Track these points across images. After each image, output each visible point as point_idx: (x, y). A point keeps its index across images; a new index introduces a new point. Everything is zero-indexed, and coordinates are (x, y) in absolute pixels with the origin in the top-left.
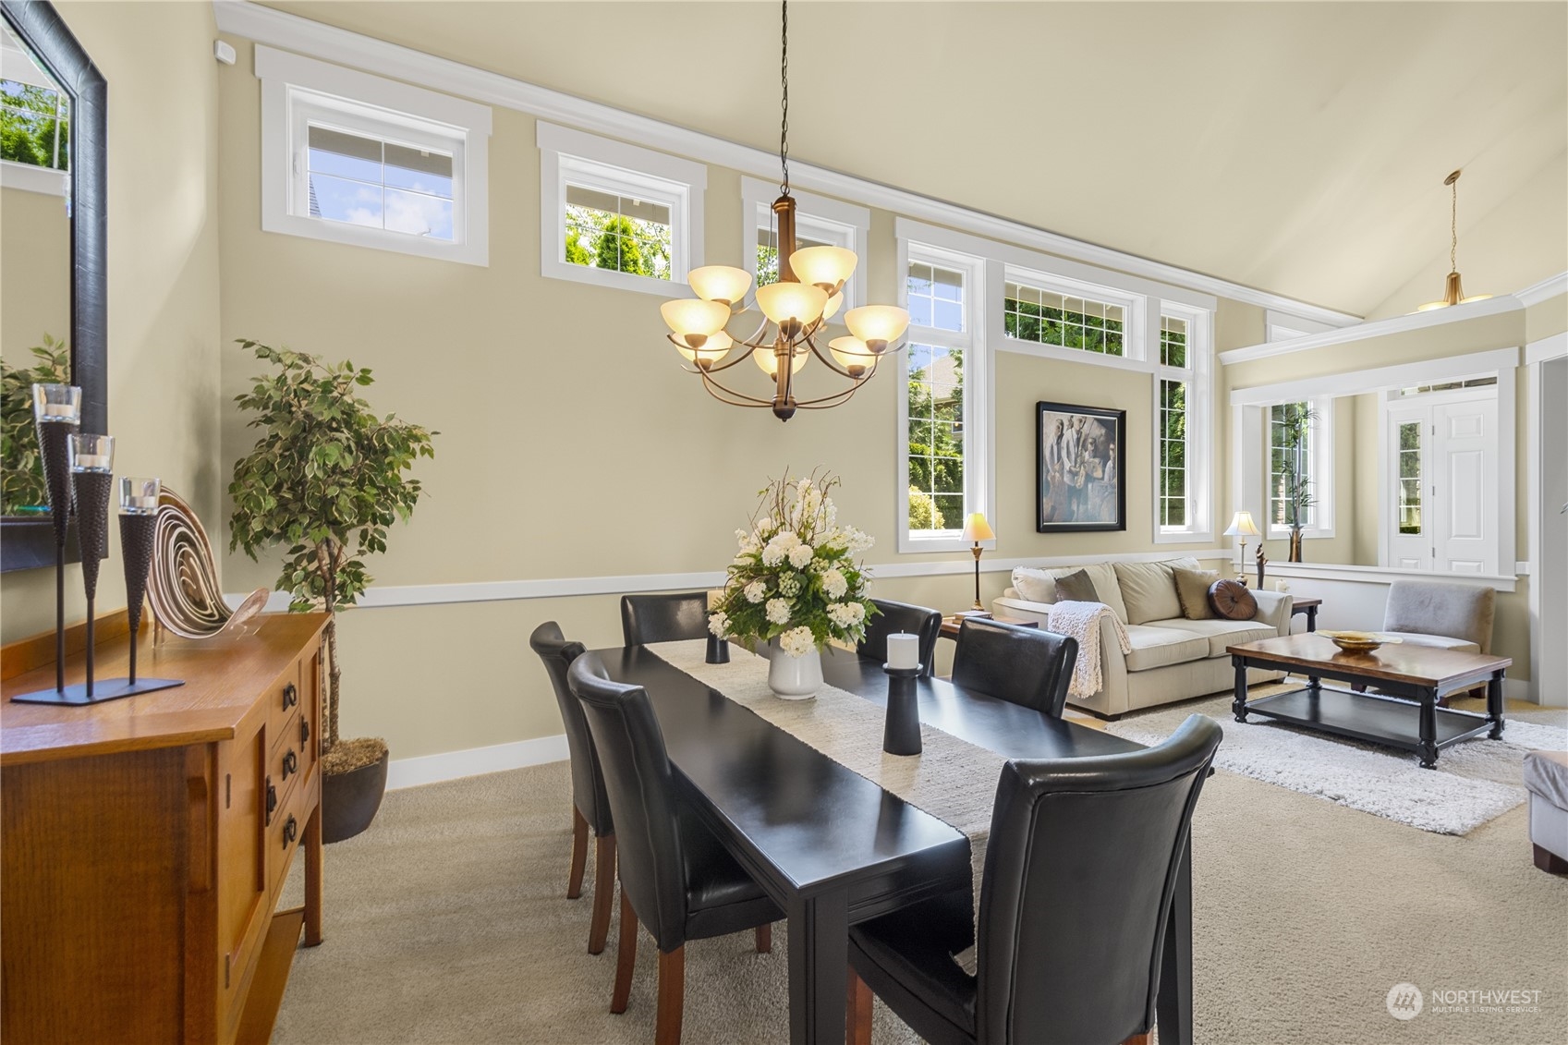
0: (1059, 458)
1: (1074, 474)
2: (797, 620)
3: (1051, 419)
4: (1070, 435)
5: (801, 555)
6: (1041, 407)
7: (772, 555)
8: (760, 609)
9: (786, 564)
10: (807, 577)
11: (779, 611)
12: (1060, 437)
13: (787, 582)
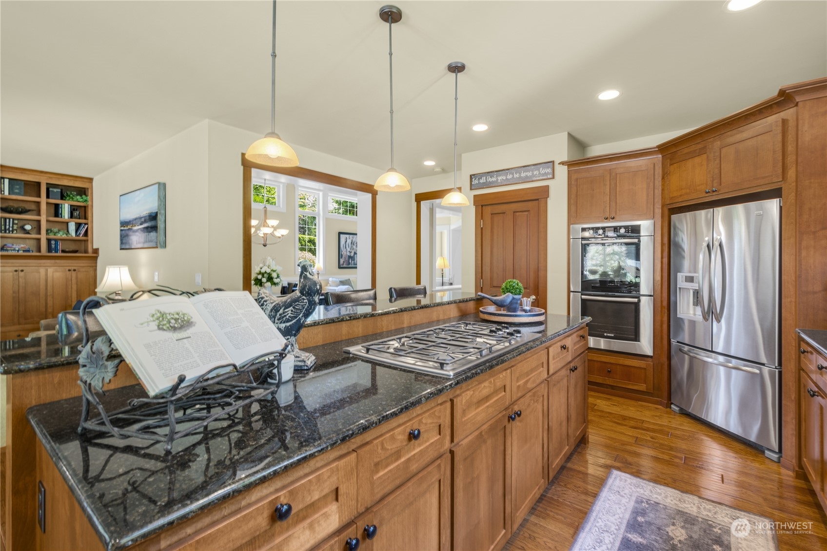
0: (346, 247)
1: (350, 252)
2: (267, 281)
3: (343, 237)
4: (349, 241)
5: (268, 271)
6: (340, 233)
7: (263, 271)
8: (261, 280)
9: (266, 272)
10: (269, 274)
11: (264, 280)
12: (346, 241)
13: (265, 275)
